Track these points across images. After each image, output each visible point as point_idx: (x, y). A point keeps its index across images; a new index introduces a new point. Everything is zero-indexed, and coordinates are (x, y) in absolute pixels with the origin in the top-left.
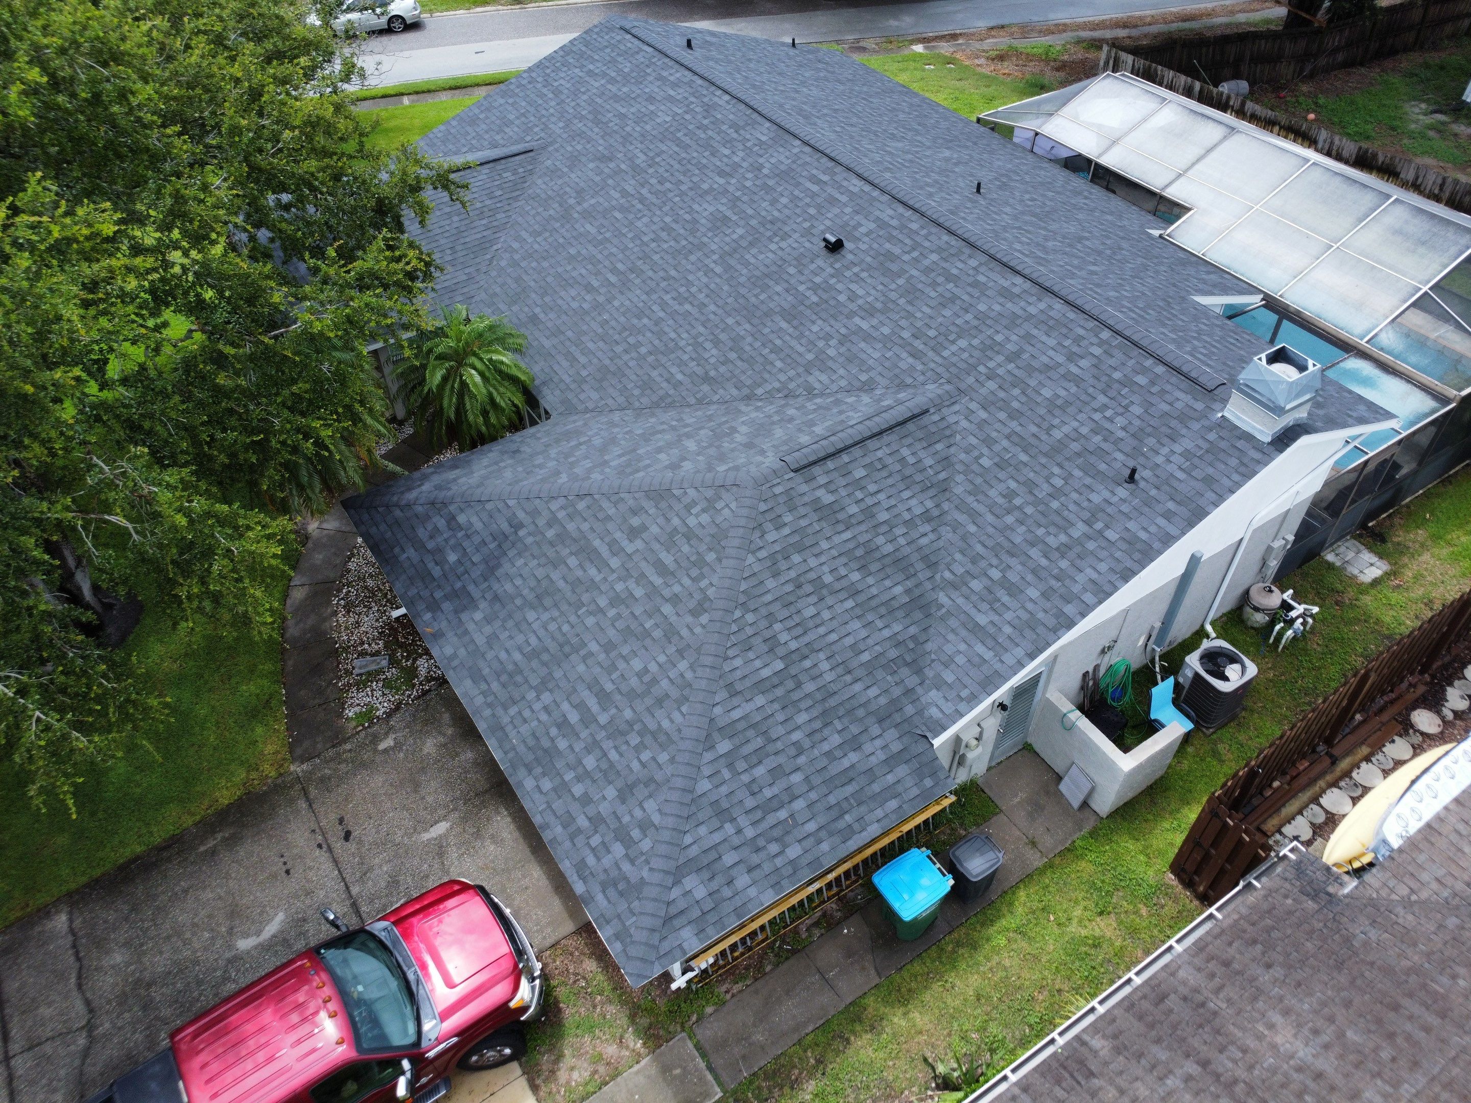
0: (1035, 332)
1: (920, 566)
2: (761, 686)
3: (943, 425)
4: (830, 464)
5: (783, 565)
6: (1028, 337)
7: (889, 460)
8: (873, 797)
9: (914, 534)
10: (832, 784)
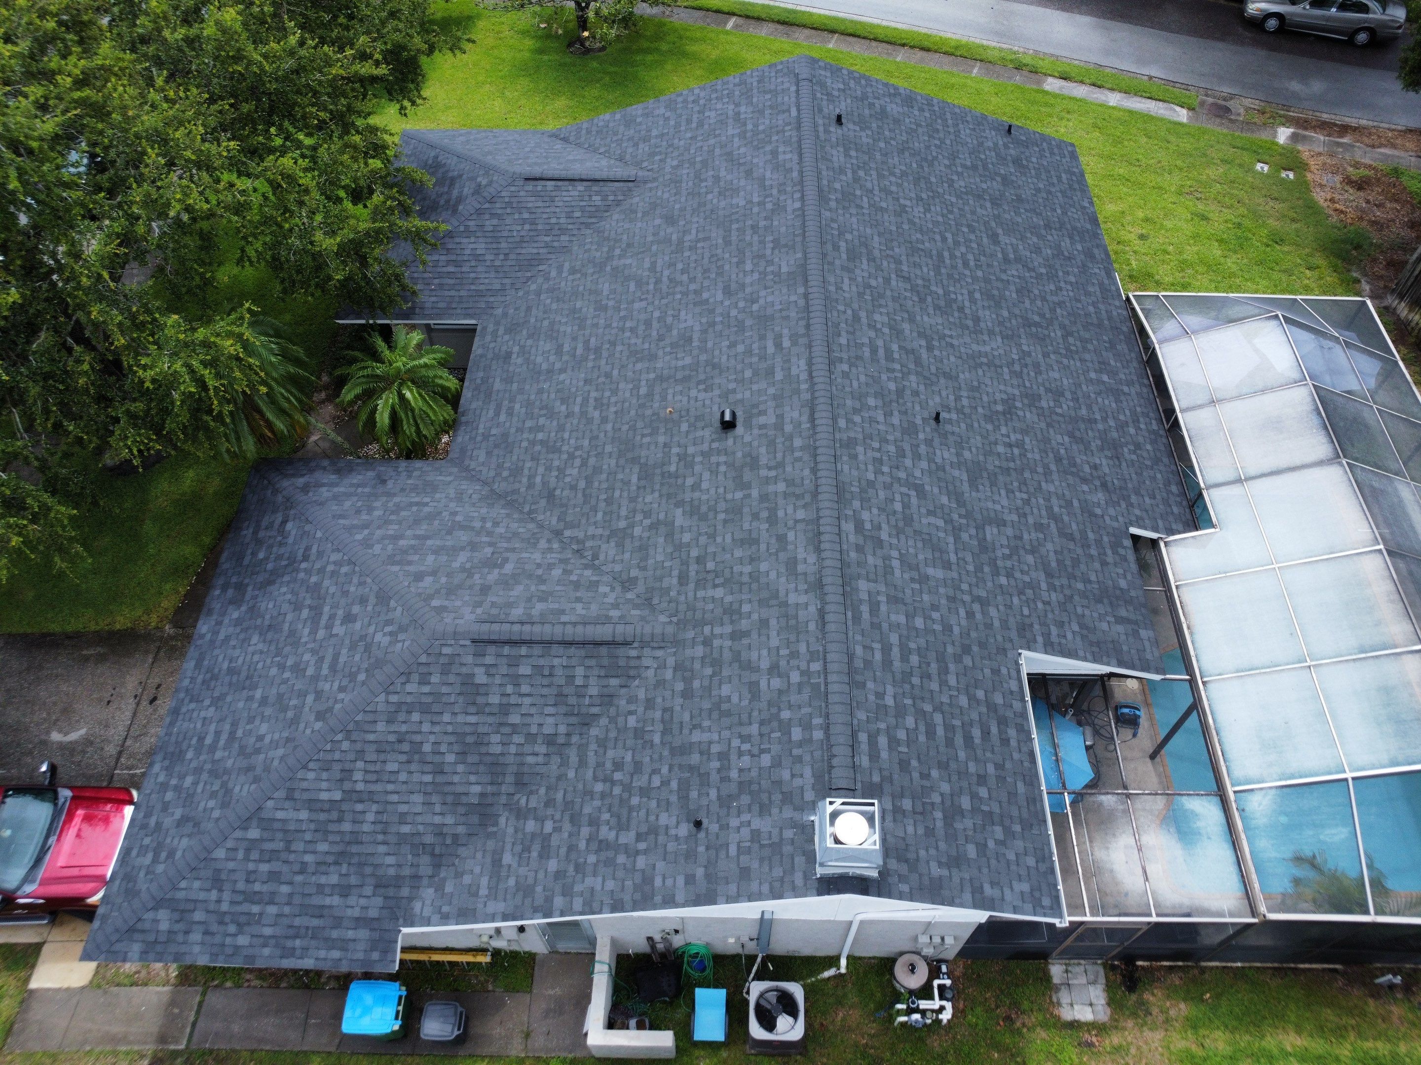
0: (773, 622)
1: (510, 779)
2: (312, 805)
3: (633, 663)
4: (506, 650)
5: (402, 717)
6: (764, 623)
7: (559, 672)
8: (326, 939)
9: (527, 749)
10: (305, 910)
